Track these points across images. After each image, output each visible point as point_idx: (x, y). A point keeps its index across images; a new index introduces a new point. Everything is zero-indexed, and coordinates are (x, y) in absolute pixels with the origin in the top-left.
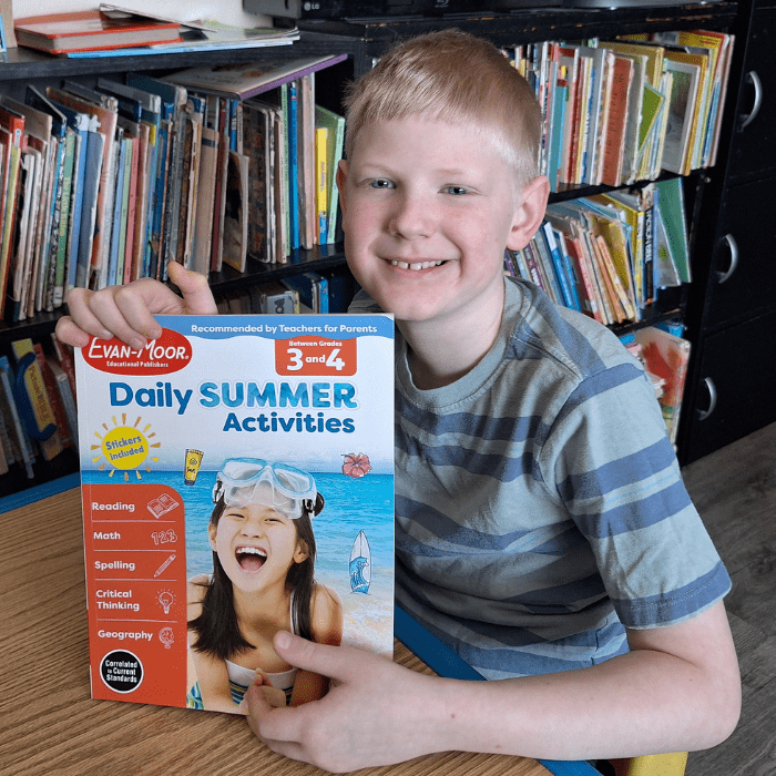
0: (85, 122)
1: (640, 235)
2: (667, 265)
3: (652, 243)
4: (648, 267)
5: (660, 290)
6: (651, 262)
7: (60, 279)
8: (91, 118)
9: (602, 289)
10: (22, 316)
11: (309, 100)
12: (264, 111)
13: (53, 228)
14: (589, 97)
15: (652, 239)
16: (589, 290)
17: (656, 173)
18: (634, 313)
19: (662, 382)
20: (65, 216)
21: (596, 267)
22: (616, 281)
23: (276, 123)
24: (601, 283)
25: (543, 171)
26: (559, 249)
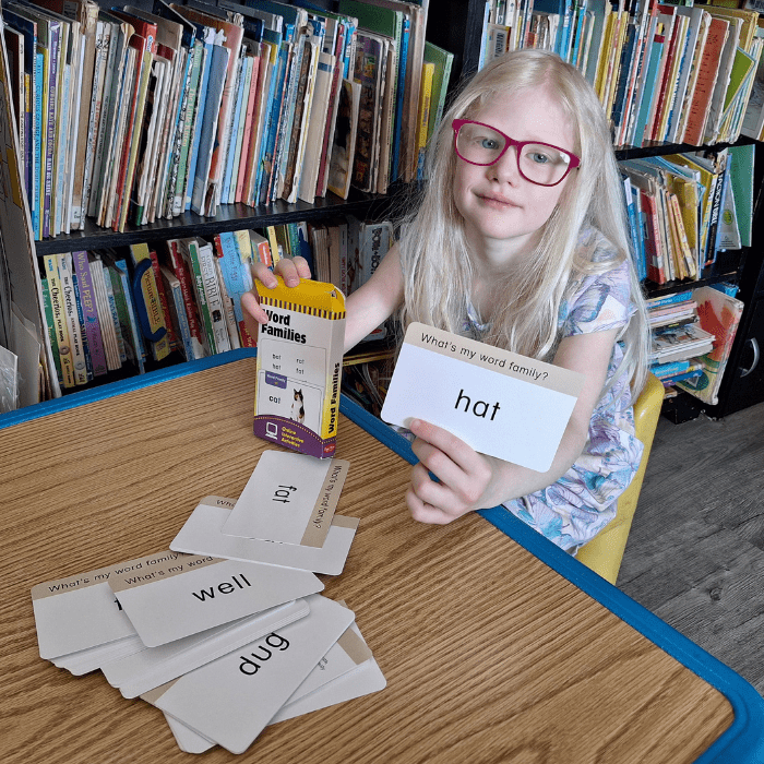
0: (212, 36)
1: (712, 197)
2: (731, 229)
3: (719, 206)
4: (713, 229)
5: (719, 253)
6: (715, 225)
7: (180, 191)
8: (217, 32)
9: (670, 247)
10: (144, 222)
11: (421, 33)
12: (379, 40)
13: (177, 138)
14: (682, 56)
15: (720, 203)
16: (658, 246)
17: (734, 138)
18: (695, 272)
19: (713, 338)
20: (189, 127)
21: (667, 224)
22: (684, 239)
23: (389, 53)
24: (669, 240)
25: (631, 126)
26: (634, 205)
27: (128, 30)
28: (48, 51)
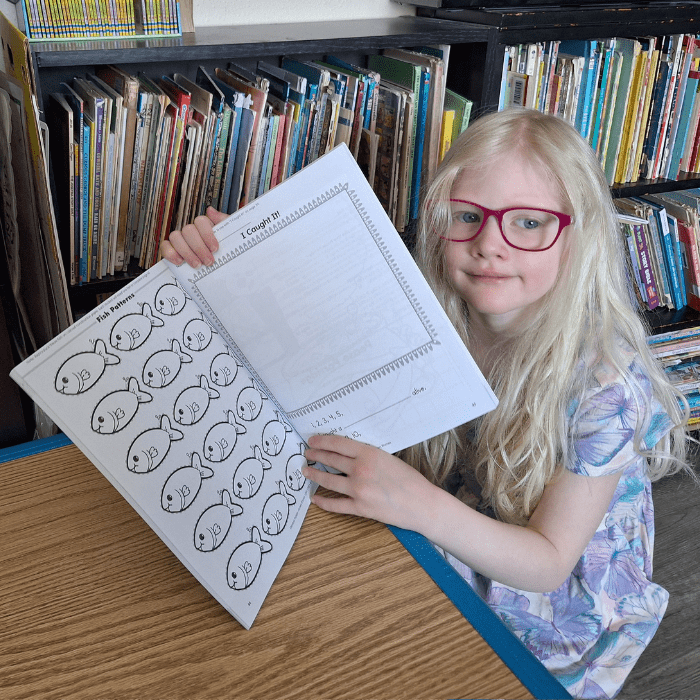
0: (241, 100)
8: (246, 96)
11: (440, 84)
12: (398, 94)
13: (208, 191)
16: (698, 275)
20: (218, 181)
23: (407, 105)
25: (665, 159)
26: (671, 235)
27: (165, 100)
28: (94, 124)
